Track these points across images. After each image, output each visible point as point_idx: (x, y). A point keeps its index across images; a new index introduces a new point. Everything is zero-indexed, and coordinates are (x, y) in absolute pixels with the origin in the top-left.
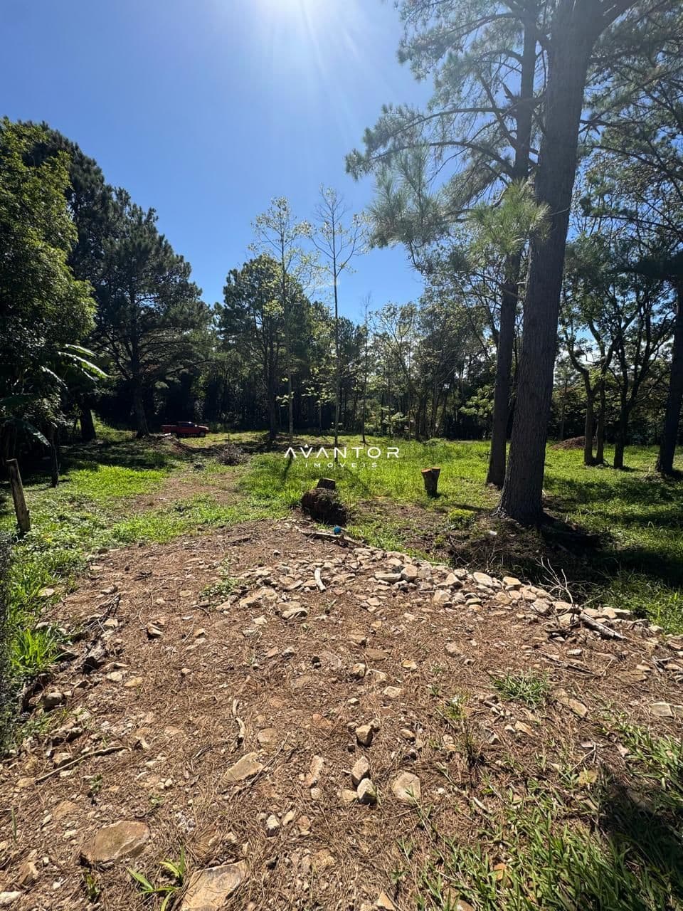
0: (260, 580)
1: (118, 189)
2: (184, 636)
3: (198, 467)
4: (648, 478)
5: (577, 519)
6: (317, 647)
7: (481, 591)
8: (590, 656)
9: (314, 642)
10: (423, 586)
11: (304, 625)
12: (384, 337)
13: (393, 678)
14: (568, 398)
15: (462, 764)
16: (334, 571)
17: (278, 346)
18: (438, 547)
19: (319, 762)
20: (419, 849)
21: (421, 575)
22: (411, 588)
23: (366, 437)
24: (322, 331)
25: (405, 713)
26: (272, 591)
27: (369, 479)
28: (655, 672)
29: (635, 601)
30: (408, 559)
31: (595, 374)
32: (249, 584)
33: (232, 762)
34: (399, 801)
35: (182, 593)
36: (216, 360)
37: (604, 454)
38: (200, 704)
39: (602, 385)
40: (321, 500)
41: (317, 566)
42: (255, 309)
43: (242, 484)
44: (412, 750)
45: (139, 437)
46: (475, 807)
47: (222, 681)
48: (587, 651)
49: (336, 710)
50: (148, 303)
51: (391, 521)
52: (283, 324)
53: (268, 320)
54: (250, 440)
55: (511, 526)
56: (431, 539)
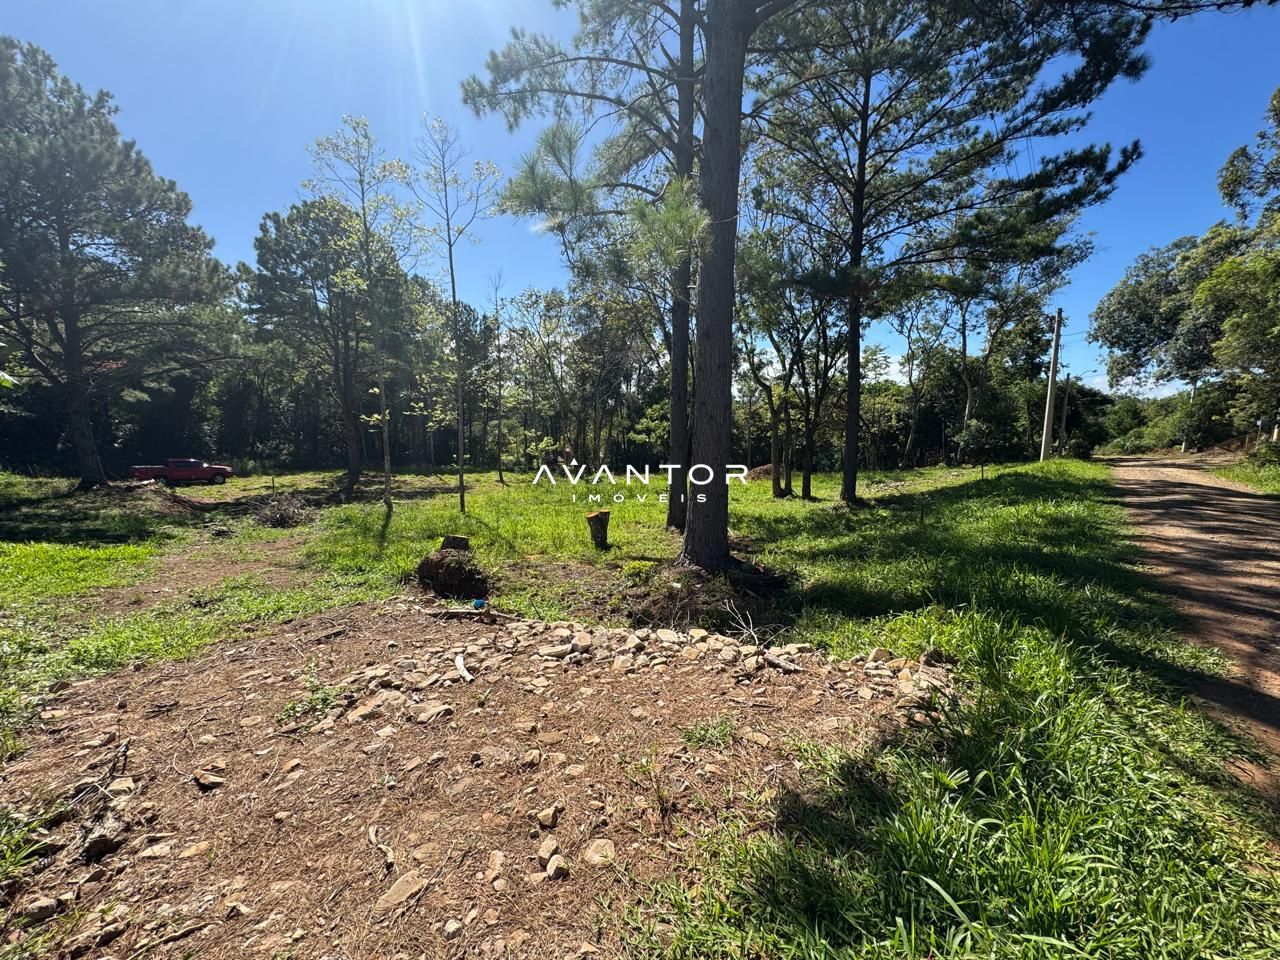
0: (374, 683)
1: (26, 47)
2: (265, 775)
3: (220, 534)
4: (835, 509)
5: (765, 559)
6: (474, 745)
7: (666, 649)
8: (773, 692)
9: (469, 741)
10: (600, 654)
11: (453, 724)
12: (524, 333)
13: (573, 757)
14: (753, 418)
15: (654, 817)
16: (482, 655)
17: (358, 339)
18: (613, 611)
19: (498, 857)
20: (618, 898)
21: (596, 642)
22: (586, 659)
23: (503, 473)
24: (430, 321)
25: (592, 786)
26: (397, 693)
27: (515, 533)
28: (827, 694)
29: (817, 636)
30: (578, 627)
31: (778, 390)
32: (359, 690)
33: (383, 891)
34: (593, 867)
35: (244, 722)
36: (245, 357)
37: (793, 484)
38: (317, 846)
39: (786, 403)
40: (448, 565)
41: (456, 653)
42: (315, 279)
43: (310, 555)
44: (603, 817)
45: (85, 488)
46: (669, 849)
47: (343, 814)
48: (770, 689)
49: (510, 804)
50: (100, 253)
51: (551, 585)
52: (364, 306)
53: (338, 298)
54: (312, 485)
55: (697, 575)
56: (604, 602)
